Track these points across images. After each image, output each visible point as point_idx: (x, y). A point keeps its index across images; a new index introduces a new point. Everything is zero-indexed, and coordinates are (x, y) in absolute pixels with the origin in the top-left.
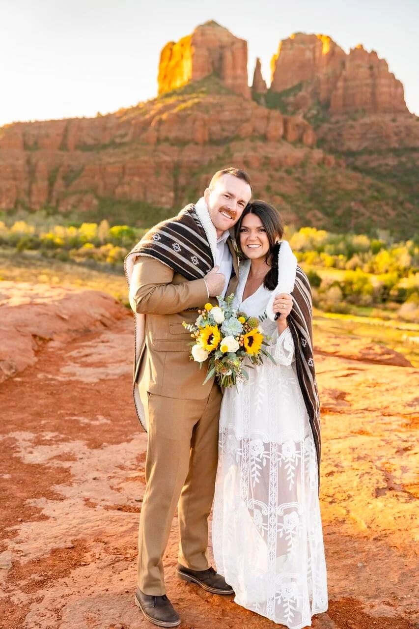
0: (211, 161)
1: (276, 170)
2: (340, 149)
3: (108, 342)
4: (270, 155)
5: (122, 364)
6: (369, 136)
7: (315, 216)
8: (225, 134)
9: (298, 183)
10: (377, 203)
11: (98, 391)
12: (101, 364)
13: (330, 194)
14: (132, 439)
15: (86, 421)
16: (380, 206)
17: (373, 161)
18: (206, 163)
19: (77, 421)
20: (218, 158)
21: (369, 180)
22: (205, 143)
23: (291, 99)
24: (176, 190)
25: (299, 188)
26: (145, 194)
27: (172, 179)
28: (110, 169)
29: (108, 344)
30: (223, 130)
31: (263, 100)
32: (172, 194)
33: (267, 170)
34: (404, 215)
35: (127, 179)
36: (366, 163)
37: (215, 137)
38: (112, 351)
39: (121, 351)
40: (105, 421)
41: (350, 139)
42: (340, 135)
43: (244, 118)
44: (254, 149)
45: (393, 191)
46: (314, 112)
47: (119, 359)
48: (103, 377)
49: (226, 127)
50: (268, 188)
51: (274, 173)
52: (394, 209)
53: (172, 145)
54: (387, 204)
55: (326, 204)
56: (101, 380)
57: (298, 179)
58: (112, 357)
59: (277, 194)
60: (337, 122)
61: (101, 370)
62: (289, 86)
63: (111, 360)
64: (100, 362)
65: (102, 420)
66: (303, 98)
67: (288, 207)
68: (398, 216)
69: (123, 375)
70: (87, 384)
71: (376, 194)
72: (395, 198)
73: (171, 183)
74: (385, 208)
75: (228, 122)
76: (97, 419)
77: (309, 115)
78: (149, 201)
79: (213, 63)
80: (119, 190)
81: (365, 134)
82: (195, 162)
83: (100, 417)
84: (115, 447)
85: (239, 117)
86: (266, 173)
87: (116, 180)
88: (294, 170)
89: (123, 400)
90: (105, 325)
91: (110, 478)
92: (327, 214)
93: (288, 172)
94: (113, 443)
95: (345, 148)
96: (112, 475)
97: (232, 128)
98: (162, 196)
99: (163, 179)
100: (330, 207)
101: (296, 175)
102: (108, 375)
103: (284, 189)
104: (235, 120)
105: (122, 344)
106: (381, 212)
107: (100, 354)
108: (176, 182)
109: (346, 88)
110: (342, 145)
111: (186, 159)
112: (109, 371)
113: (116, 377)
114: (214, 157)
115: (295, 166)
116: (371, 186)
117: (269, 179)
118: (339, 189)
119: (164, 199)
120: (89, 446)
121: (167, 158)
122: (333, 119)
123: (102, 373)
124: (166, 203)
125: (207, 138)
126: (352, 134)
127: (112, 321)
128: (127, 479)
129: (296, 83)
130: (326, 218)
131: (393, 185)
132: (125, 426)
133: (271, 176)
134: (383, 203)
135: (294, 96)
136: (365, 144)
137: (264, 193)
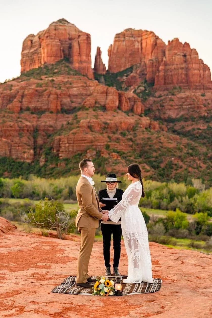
0: (63, 126)
1: (114, 133)
2: (162, 117)
3: (8, 238)
4: (108, 121)
5: (18, 246)
6: (184, 107)
8: (74, 105)
9: (131, 143)
10: (192, 158)
11: (8, 256)
12: (7, 246)
13: (155, 151)
14: (28, 270)
15: (6, 265)
16: (194, 161)
17: (188, 126)
18: (59, 128)
19: (3, 265)
20: (68, 123)
21: (185, 140)
22: (58, 112)
23: (124, 78)
24: (34, 149)
25: (131, 146)
26: (10, 152)
27: (32, 140)
29: (8, 239)
30: (72, 102)
31: (102, 79)
32: (32, 151)
33: (106, 132)
36: (183, 127)
37: (65, 108)
38: (11, 241)
39: (16, 241)
40: (14, 265)
41: (170, 109)
42: (162, 106)
43: (88, 93)
44: (96, 117)
45: (203, 149)
46: (143, 88)
47: (16, 245)
48: (9, 251)
49: (74, 100)
50: (108, 147)
51: (111, 135)
52: (205, 163)
53: (32, 113)
54: (199, 159)
55: (152, 159)
56: (8, 252)
57: (131, 140)
58: (12, 244)
59: (114, 151)
60: (160, 96)
61: (8, 248)
62: (122, 69)
63: (12, 245)
64: (6, 246)
65: (13, 264)
66: (134, 77)
67: (123, 161)
68: (208, 168)
69: (19, 251)
70: (2, 253)
71: (190, 151)
73: (31, 142)
74: (198, 162)
75: (76, 96)
76: (11, 264)
77: (138, 91)
78: (14, 157)
79: (63, 51)
81: (181, 105)
82: (51, 126)
83: (12, 264)
84: (21, 272)
85: (84, 92)
86: (105, 135)
88: (127, 133)
89: (21, 259)
90: (3, 232)
91: (22, 278)
92: (153, 167)
93: (123, 134)
94: (20, 271)
95: (166, 116)
96: (22, 277)
97: (79, 100)
98: (24, 152)
99: (25, 140)
100: (155, 161)
101: (129, 137)
102: (11, 250)
103: (120, 147)
104: (82, 95)
105: (16, 239)
106: (195, 166)
107: (5, 243)
108: (35, 142)
109: (166, 71)
110: (164, 113)
111: (43, 124)
112: (12, 249)
113: (15, 251)
114: (65, 123)
115: (127, 130)
116: (187, 145)
117: (108, 140)
118: (162, 147)
119: (25, 155)
120: (10, 271)
121: (28, 124)
122: (157, 94)
123: (8, 250)
124: (27, 158)
125: (59, 108)
126: (171, 106)
127: (7, 230)
128: (28, 279)
129: (128, 66)
130: (153, 170)
131: (204, 144)
132: (24, 266)
133: (109, 137)
134: (196, 158)
135: (127, 76)
136: (182, 113)
137: (104, 150)
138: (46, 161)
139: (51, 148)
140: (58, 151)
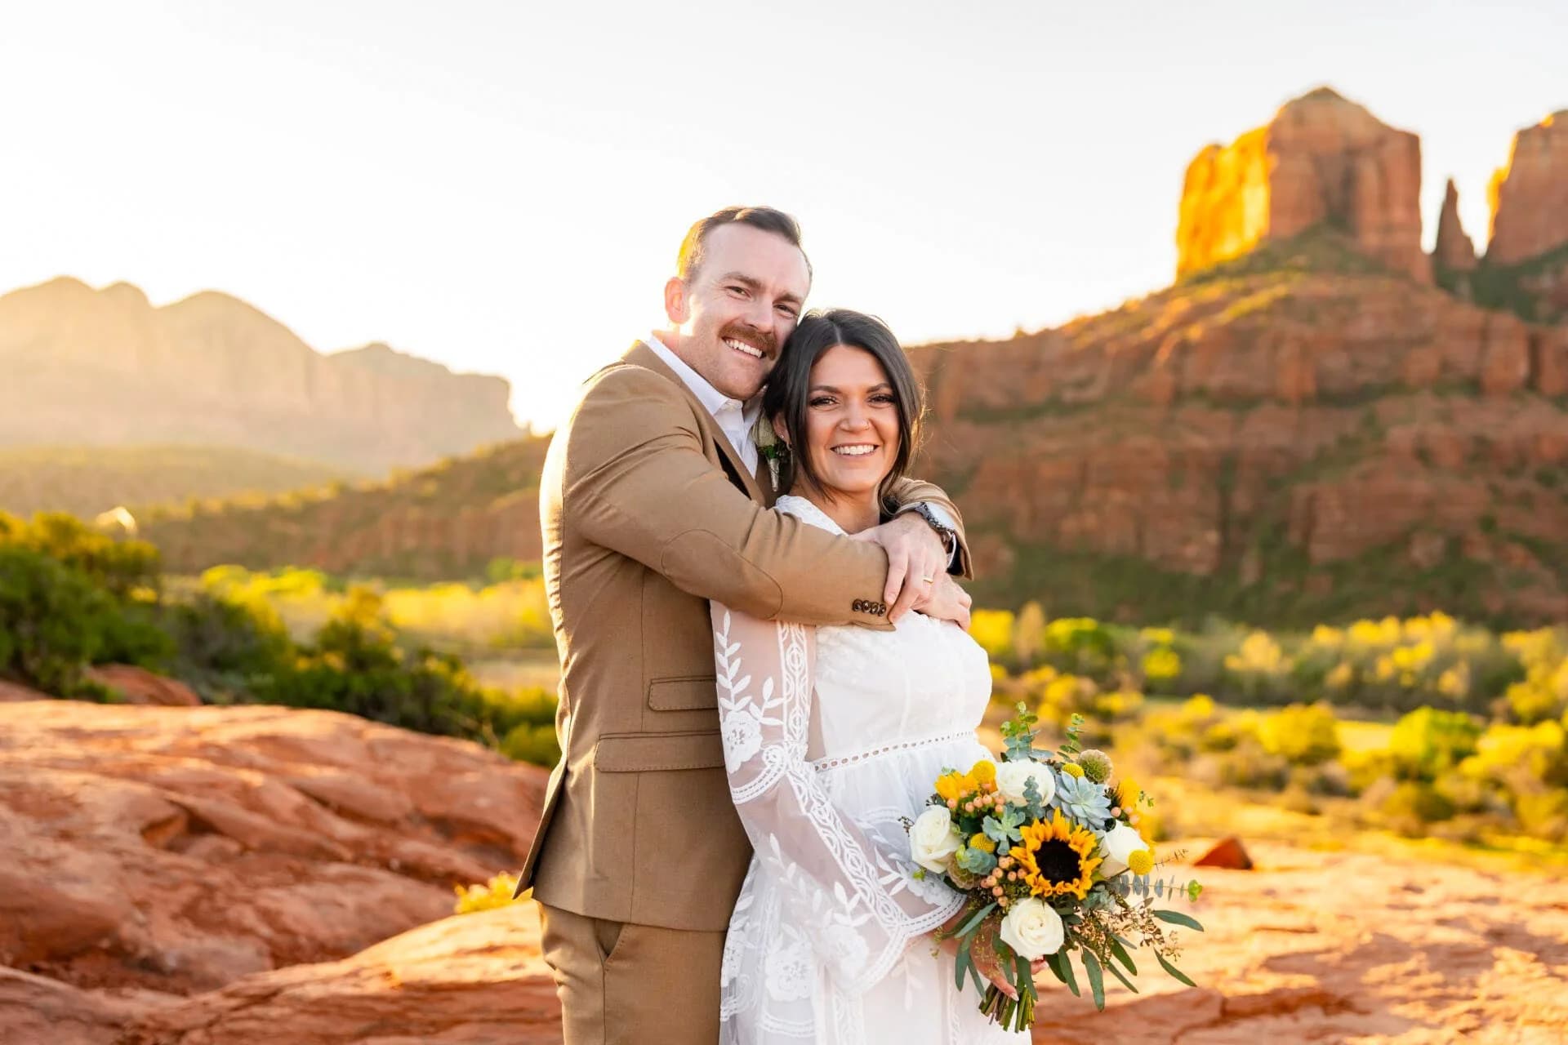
0: (1322, 449)
1: (1511, 473)
4: (1491, 434)
8: (1363, 377)
18: (1309, 457)
20: (1345, 441)
22: (1305, 401)
23: (1546, 282)
24: (1223, 526)
26: (1140, 536)
27: (1215, 497)
28: (1047, 471)
30: (1356, 366)
31: (1464, 287)
32: (1213, 537)
33: (1484, 472)
35: (1092, 495)
37: (1333, 387)
43: (1415, 334)
44: (1446, 417)
49: (1366, 359)
50: (1488, 524)
51: (1503, 481)
53: (1216, 406)
59: (1514, 538)
62: (1539, 248)
67: (1548, 576)
73: (1212, 506)
75: (1372, 345)
78: (1151, 554)
79: (1325, 194)
80: (1069, 525)
82: (1280, 451)
85: (1401, 332)
86: (1479, 482)
87: (1061, 498)
93: (1546, 480)
97: (1383, 361)
98: (1186, 540)
99: (1189, 496)
104: (1391, 341)
108: (1225, 502)
111: (1252, 444)
114: (1330, 439)
115: (1562, 464)
117: (1491, 498)
119: (1191, 551)
121: (1200, 442)
124: (1197, 561)
125: (1310, 387)
129: (1559, 238)
133: (1494, 490)
135: (1557, 273)
137: (1475, 535)
138: (1265, 569)
139: (1281, 528)
140: (1307, 535)
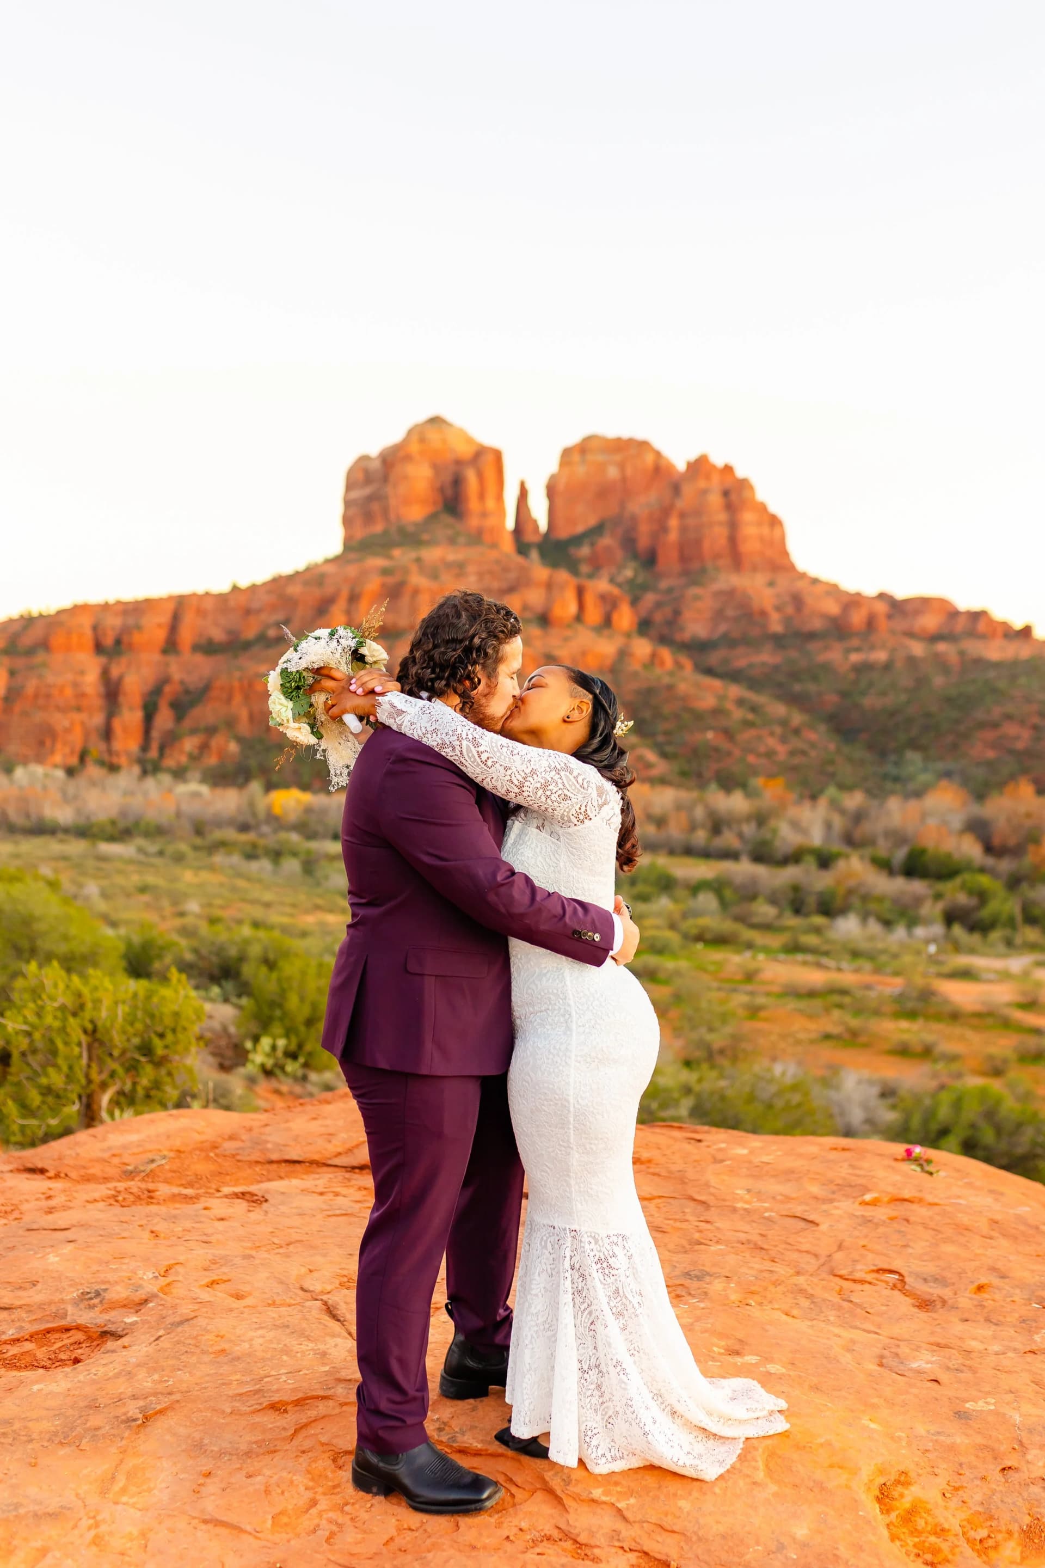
2: (678, 637)
6: (730, 612)
7: (640, 759)
10: (753, 732)
13: (668, 719)
16: (759, 738)
17: (738, 658)
21: (735, 691)
23: (585, 551)
31: (534, 554)
34: (803, 753)
36: (728, 661)
41: (694, 620)
42: (677, 613)
45: (779, 709)
46: (629, 573)
52: (783, 740)
54: (772, 734)
55: (660, 739)
60: (670, 590)
62: (580, 529)
66: (608, 549)
68: (792, 753)
71: (750, 716)
72: (784, 723)
74: (770, 741)
77: (620, 579)
79: (441, 490)
81: (723, 609)
92: (664, 755)
95: (688, 636)
100: (669, 742)
106: (762, 749)
109: (683, 529)
110: (683, 630)
116: (741, 702)
118: (683, 709)
122: (664, 584)
126: (698, 611)
129: (592, 521)
130: (666, 762)
134: (765, 732)
135: (592, 544)
136: (723, 628)
